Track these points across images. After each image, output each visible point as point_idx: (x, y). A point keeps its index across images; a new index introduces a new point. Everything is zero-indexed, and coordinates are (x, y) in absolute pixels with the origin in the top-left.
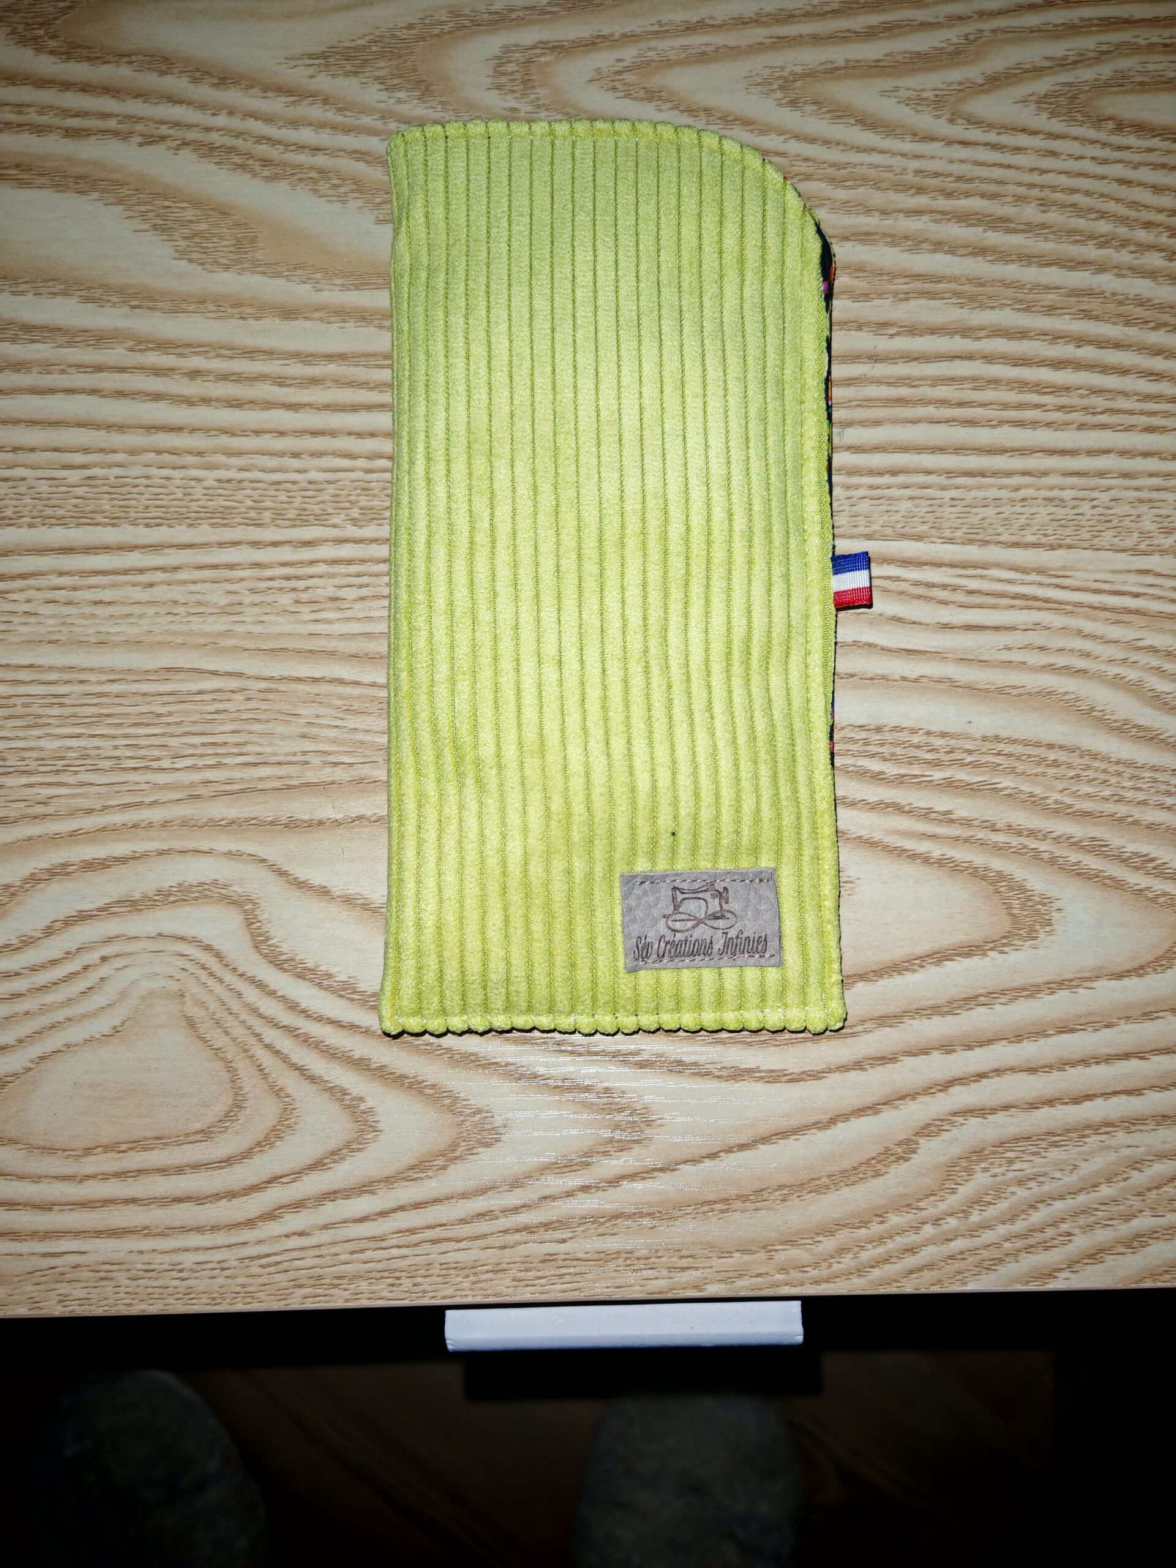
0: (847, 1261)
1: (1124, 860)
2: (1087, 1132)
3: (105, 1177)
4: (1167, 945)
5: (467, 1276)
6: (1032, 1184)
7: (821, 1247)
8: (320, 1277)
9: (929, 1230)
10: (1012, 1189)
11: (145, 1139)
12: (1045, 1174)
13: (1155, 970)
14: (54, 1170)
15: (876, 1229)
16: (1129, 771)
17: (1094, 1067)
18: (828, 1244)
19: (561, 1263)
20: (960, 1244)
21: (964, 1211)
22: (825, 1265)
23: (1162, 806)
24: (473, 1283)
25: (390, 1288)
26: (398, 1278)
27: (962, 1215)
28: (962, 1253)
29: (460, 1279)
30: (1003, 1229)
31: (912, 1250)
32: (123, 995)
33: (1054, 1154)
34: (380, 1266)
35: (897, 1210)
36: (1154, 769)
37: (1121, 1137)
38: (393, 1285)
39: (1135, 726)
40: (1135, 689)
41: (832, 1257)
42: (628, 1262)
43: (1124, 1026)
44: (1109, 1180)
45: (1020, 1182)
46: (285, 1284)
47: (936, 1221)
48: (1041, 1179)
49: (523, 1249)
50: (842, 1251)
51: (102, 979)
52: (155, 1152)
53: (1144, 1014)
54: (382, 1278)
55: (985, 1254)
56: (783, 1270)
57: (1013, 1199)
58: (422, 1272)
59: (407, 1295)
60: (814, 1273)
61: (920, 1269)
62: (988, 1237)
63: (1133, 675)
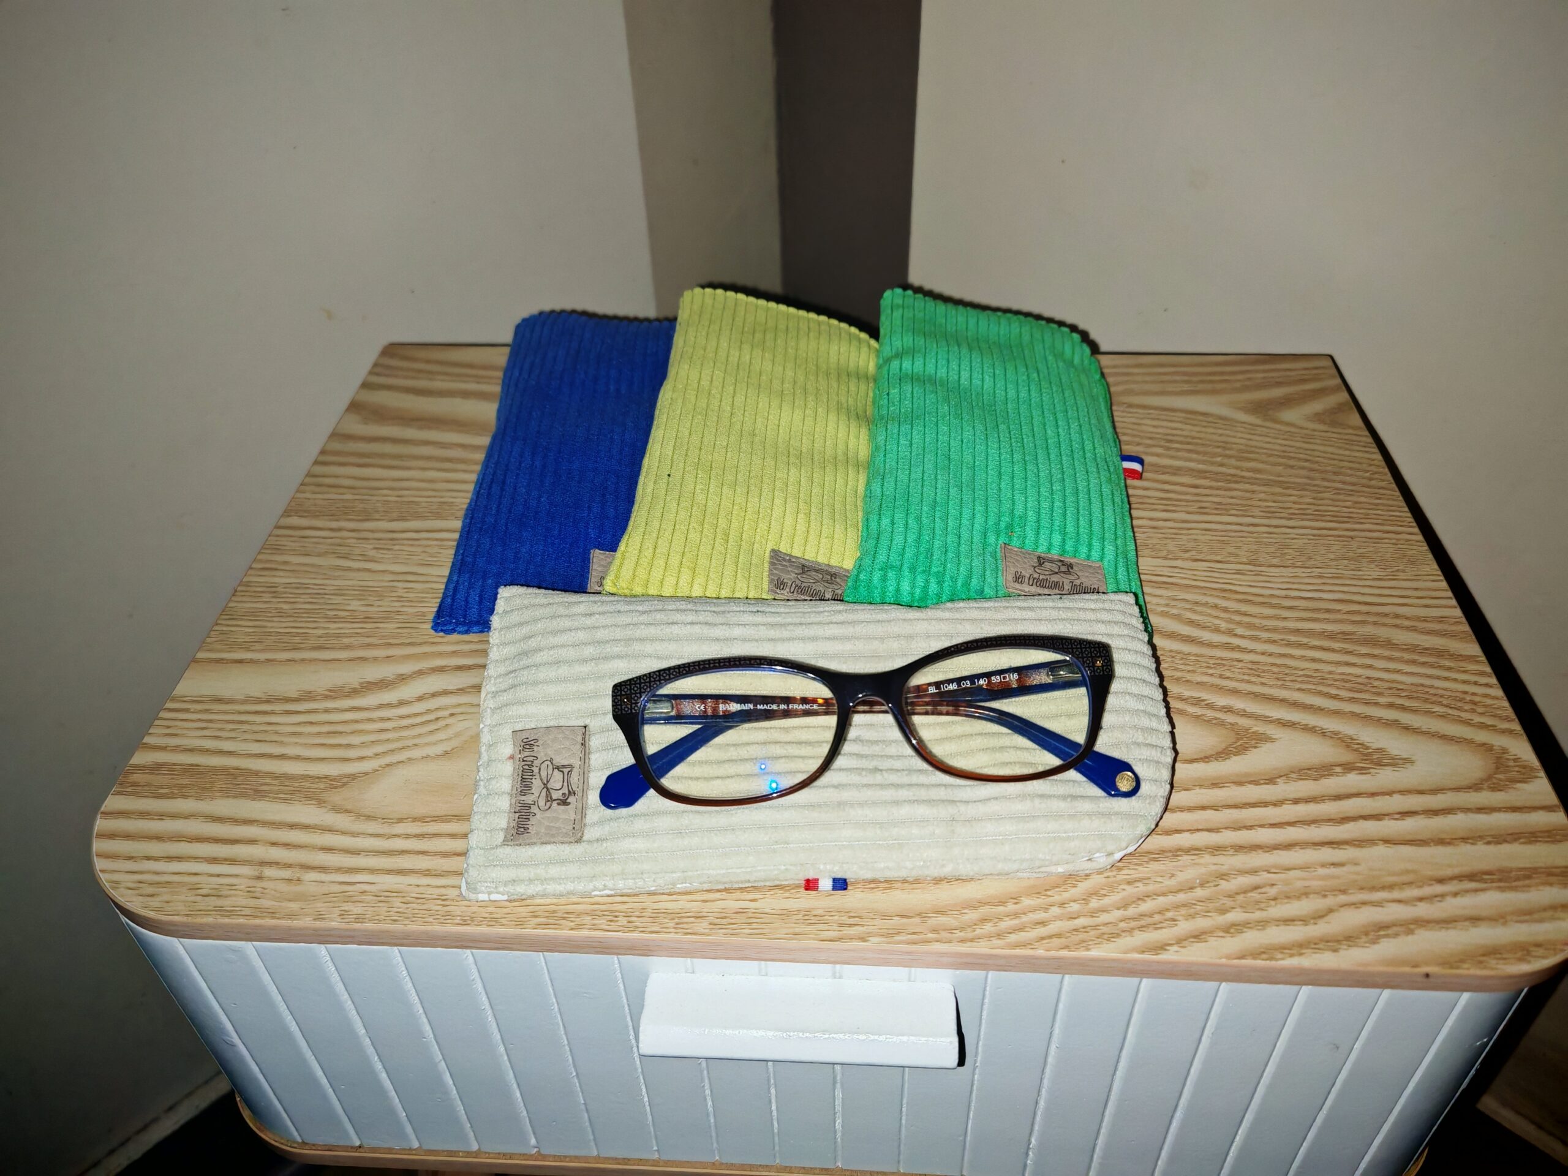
0: (988, 927)
1: (1184, 700)
2: (1179, 853)
3: (408, 836)
4: (1223, 746)
5: (673, 919)
6: (1137, 884)
7: (966, 917)
8: (554, 912)
9: (1055, 911)
10: (1122, 887)
11: (446, 816)
12: (1149, 878)
13: (1217, 760)
14: (370, 831)
15: (1011, 907)
16: (1179, 656)
17: (1179, 813)
18: (972, 916)
19: (751, 915)
20: (1081, 922)
21: (1084, 899)
22: (969, 930)
23: (1206, 674)
24: (677, 924)
25: (609, 923)
26: (616, 917)
27: (1083, 902)
28: (1084, 928)
29: (667, 921)
30: (1118, 914)
31: (1043, 923)
32: (457, 735)
33: (1154, 866)
34: (603, 907)
35: (1028, 895)
36: (1196, 655)
37: (1207, 858)
38: (611, 921)
39: (1180, 635)
40: (1177, 617)
41: (975, 925)
42: (806, 918)
43: (1198, 790)
44: (1202, 885)
45: (1129, 883)
46: (524, 914)
47: (1062, 905)
48: (1146, 881)
49: (721, 904)
50: (984, 920)
51: (447, 725)
52: (451, 823)
53: (1213, 784)
54: (604, 915)
55: (1104, 929)
56: (935, 931)
57: (1124, 894)
58: (637, 914)
59: (621, 928)
60: (960, 934)
61: (1050, 937)
62: (1104, 918)
63: (1175, 611)
